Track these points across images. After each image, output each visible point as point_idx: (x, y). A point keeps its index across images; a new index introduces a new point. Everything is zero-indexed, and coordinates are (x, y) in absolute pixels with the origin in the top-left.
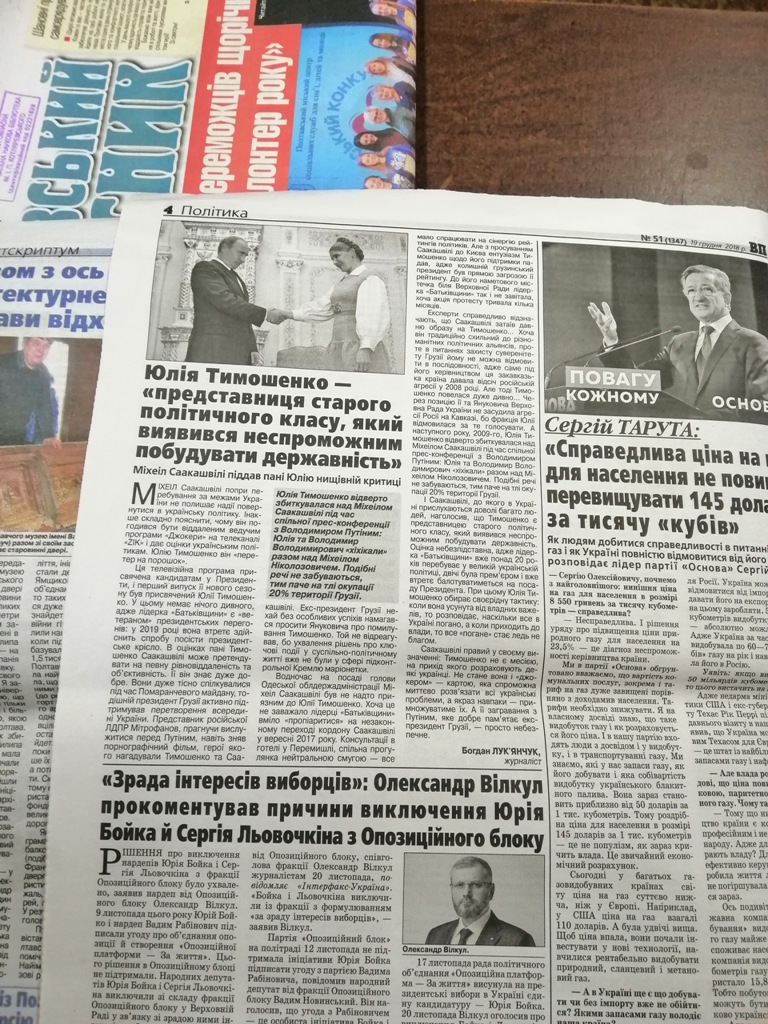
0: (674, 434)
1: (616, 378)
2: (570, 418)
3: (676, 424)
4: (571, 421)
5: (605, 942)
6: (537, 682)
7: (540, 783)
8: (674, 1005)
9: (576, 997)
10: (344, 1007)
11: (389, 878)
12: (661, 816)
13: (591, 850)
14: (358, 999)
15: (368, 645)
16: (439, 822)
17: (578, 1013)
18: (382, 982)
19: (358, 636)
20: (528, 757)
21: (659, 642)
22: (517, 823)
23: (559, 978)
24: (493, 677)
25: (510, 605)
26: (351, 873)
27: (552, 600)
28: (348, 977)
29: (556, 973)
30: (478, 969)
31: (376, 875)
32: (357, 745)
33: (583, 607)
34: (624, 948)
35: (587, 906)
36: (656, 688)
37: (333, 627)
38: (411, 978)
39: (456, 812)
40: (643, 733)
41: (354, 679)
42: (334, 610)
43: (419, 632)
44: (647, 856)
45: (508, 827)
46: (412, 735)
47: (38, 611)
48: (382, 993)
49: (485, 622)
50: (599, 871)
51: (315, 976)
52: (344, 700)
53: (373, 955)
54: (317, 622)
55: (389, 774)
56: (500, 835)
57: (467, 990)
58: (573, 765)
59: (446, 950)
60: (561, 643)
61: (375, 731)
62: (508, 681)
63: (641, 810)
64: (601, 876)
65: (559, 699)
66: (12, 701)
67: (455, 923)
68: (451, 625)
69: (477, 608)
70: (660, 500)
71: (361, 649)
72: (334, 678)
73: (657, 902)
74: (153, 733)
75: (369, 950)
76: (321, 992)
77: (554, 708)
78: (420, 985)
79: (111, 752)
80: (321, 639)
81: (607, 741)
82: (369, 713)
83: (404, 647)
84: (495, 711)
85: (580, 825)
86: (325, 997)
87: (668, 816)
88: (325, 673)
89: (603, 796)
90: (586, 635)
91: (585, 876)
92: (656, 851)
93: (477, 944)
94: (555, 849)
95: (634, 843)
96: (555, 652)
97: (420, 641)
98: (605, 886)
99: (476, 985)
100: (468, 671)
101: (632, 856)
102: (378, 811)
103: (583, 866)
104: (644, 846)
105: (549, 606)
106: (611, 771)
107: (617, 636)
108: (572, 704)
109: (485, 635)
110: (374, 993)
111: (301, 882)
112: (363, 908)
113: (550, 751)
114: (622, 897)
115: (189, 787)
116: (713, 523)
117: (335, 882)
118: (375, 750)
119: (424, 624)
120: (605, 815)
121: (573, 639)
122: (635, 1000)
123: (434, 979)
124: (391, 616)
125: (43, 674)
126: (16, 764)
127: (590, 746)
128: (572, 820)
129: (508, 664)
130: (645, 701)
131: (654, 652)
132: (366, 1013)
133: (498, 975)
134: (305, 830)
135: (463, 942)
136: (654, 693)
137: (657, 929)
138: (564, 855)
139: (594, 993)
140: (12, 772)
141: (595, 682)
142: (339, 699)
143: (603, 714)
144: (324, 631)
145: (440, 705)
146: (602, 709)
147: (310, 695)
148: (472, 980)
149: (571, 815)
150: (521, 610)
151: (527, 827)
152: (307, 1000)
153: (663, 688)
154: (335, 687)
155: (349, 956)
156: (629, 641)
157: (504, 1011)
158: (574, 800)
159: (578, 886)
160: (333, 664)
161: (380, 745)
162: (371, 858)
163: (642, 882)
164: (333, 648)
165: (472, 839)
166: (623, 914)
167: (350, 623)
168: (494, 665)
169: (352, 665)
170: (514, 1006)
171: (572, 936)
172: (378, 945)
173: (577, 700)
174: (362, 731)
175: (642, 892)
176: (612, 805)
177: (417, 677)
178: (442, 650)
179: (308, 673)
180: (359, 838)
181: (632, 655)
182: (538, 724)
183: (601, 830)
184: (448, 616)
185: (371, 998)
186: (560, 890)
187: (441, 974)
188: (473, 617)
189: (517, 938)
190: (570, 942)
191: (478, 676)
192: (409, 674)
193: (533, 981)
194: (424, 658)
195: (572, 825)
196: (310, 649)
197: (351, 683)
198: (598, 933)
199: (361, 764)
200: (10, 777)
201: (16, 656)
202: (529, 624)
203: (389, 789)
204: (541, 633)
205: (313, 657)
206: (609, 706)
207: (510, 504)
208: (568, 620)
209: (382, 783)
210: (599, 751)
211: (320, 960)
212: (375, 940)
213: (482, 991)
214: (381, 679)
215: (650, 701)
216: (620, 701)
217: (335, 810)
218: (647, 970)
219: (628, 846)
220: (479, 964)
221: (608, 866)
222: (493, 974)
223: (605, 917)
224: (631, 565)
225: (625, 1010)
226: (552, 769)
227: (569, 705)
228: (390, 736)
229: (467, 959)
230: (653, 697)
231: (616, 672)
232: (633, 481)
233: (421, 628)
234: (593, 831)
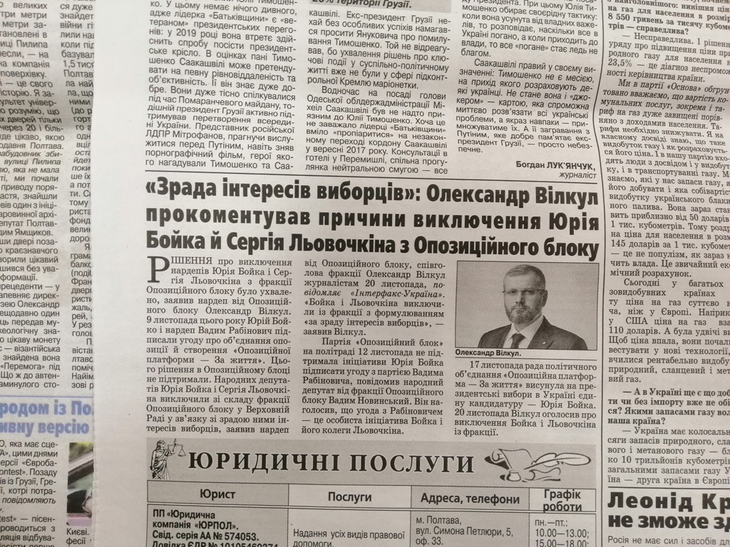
5: (656, 346)
6: (590, 102)
7: (595, 195)
8: (722, 403)
9: (626, 397)
10: (399, 407)
11: (441, 285)
12: (713, 228)
13: (646, 259)
14: (412, 398)
15: (419, 57)
16: (493, 231)
17: (628, 411)
18: (435, 383)
19: (407, 47)
20: (583, 171)
21: (715, 62)
22: (572, 233)
23: (610, 379)
24: (547, 96)
25: (567, 19)
26: (403, 280)
27: (610, 16)
28: (401, 378)
29: (607, 374)
30: (530, 371)
31: (429, 283)
32: (409, 158)
33: (642, 24)
34: (675, 351)
35: (640, 312)
36: (707, 113)
37: (382, 36)
38: (465, 379)
39: (510, 222)
40: (694, 153)
41: (403, 96)
42: (383, 18)
43: (473, 44)
44: (700, 265)
45: (562, 236)
46: (464, 149)
47: (67, 12)
48: (435, 393)
49: (542, 34)
50: (653, 279)
51: (370, 377)
52: (393, 116)
53: (426, 358)
54: (365, 30)
55: (442, 185)
56: (554, 244)
57: (519, 390)
58: (628, 179)
59: (498, 353)
60: (619, 59)
61: (426, 145)
62: (561, 101)
63: (695, 222)
64: (654, 284)
65: (611, 121)
66: (47, 116)
67: (508, 328)
68: (507, 37)
69: (534, 21)
71: (412, 61)
72: (382, 94)
73: (709, 308)
74: (196, 140)
75: (423, 353)
76: (375, 392)
77: (607, 129)
78: (472, 385)
79: (153, 158)
80: (368, 49)
81: (660, 159)
82: (419, 129)
83: (456, 60)
84: (547, 131)
85: (635, 235)
86: (379, 397)
87: (720, 229)
88: (373, 88)
89: (658, 208)
90: (644, 51)
91: (639, 283)
92: (710, 260)
93: (529, 348)
94: (610, 258)
95: (688, 252)
96: (612, 68)
97: (473, 54)
98: (658, 293)
99: (528, 385)
100: (522, 89)
101: (686, 265)
102: (431, 221)
103: (637, 273)
104: (698, 255)
105: (607, 21)
106: (665, 186)
107: (675, 54)
108: (624, 126)
109: (542, 48)
110: (428, 393)
111: (354, 289)
112: (416, 314)
113: (605, 166)
114: (675, 303)
115: (238, 195)
117: (388, 289)
118: (428, 162)
119: (478, 35)
120: (660, 226)
121: (632, 55)
122: (685, 398)
123: (486, 380)
124: (443, 26)
125: (77, 83)
126: (56, 179)
127: (644, 162)
128: (627, 230)
129: (564, 82)
130: (695, 126)
131: (711, 71)
132: (420, 412)
133: (550, 377)
134: (357, 239)
135: (515, 346)
136: (704, 117)
137: (707, 332)
138: (618, 263)
139: (645, 393)
140: (52, 188)
141: (648, 104)
142: (387, 116)
143: (655, 135)
144: (372, 40)
145: (491, 124)
146: (653, 131)
147: (358, 111)
148: (524, 381)
149: (626, 225)
150: (578, 24)
151: (581, 236)
152: (362, 400)
153: (713, 112)
154: (383, 104)
155: (402, 358)
156: (686, 59)
157: (555, 410)
158: (629, 211)
159: (631, 293)
160: (381, 79)
161: (432, 158)
162: (424, 266)
163: (694, 289)
164: (381, 59)
165: (526, 248)
166: (675, 319)
167: (399, 33)
168: (549, 82)
169: (402, 80)
170: (565, 405)
171: (625, 340)
172: (431, 348)
173: (629, 122)
174: (413, 145)
175: (694, 298)
176: (666, 217)
177: (468, 95)
178: (496, 64)
179: (355, 87)
180: (411, 246)
181: (688, 73)
182: (592, 142)
183: (656, 240)
184: (504, 28)
185: (425, 397)
186: (614, 297)
187: (494, 375)
188: (529, 29)
189: (569, 342)
190: (623, 345)
191: (531, 95)
192: (460, 91)
193: (584, 382)
194: (477, 73)
195: (627, 235)
196: (358, 59)
197: (400, 100)
198: (650, 337)
199: (413, 175)
200: (49, 192)
201: (46, 60)
202: (587, 39)
203: (442, 200)
204: (599, 48)
205: (360, 70)
206: (660, 128)
208: (627, 35)
209: (434, 193)
210: (652, 167)
211: (374, 362)
212: (428, 343)
213: (534, 391)
214: (431, 96)
215: (699, 126)
216: (671, 124)
217: (388, 220)
218: (697, 371)
219: (683, 255)
220: (532, 367)
221: (662, 274)
222: (544, 376)
223: (657, 322)
225: (675, 408)
226: (607, 183)
227: (621, 127)
228: (442, 150)
229: (519, 362)
230: (702, 122)
231: (670, 92)
233: (475, 39)
234: (648, 240)
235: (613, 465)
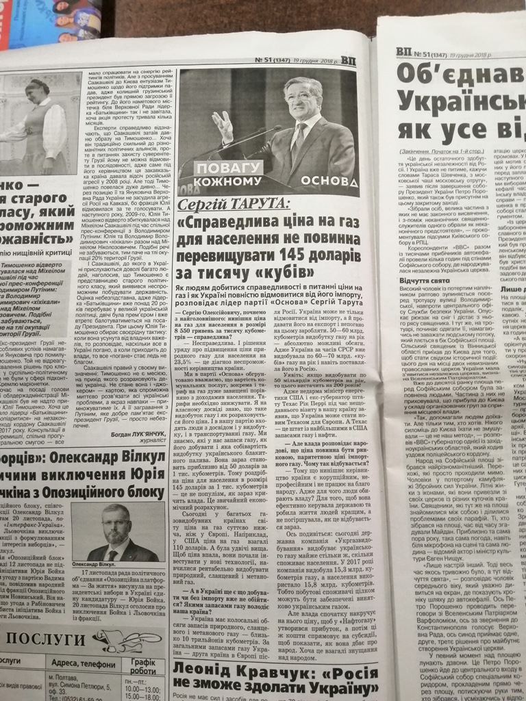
0: (271, 206)
1: (230, 168)
2: (196, 199)
3: (273, 199)
4: (196, 201)
5: (205, 558)
6: (169, 387)
7: (163, 454)
8: (251, 600)
9: (185, 594)
10: (37, 601)
11: (61, 519)
12: (247, 473)
13: (197, 497)
14: (45, 596)
15: (47, 367)
16: (94, 482)
17: (187, 604)
18: (59, 585)
19: (39, 361)
20: (157, 437)
21: (251, 356)
22: (146, 481)
23: (174, 582)
24: (137, 385)
25: (146, 335)
26: (37, 516)
27: (176, 330)
28: (37, 582)
30: (122, 577)
31: (53, 517)
32: (39, 434)
33: (198, 334)
34: (218, 562)
35: (194, 534)
36: (253, 388)
37: (22, 355)
38: (78, 582)
39: (105, 475)
40: (241, 418)
41: (40, 390)
42: (22, 344)
43: (82, 357)
44: (235, 500)
45: (140, 484)
46: (77, 426)
48: (59, 592)
49: (128, 347)
50: (202, 511)
51: (17, 581)
52: (34, 404)
53: (53, 568)
54: (10, 352)
55: (60, 452)
56: (134, 489)
57: (115, 590)
58: (188, 441)
59: (101, 564)
60: (182, 360)
61: (52, 424)
62: (148, 387)
63: (233, 470)
64: (203, 514)
65: (185, 398)
67: (107, 547)
68: (104, 350)
69: (123, 338)
70: (258, 256)
71: (42, 370)
72: (26, 390)
73: (241, 531)
75: (51, 565)
76: (21, 591)
77: (181, 404)
78: (84, 587)
80: (13, 364)
81: (214, 425)
82: (50, 413)
83: (71, 367)
84: (139, 408)
85: (189, 481)
86: (24, 594)
87: (252, 473)
88: (20, 387)
89: (207, 461)
90: (199, 353)
91: (192, 514)
92: (242, 497)
93: (121, 560)
94: (172, 497)
95: (226, 492)
96: (178, 366)
97: (82, 363)
98: (206, 521)
99: (120, 587)
100: (119, 382)
101: (224, 501)
102: (53, 476)
103: (191, 508)
104: (233, 494)
105: (174, 334)
106: (215, 445)
107: (222, 353)
108: (194, 401)
109: (128, 356)
110: (55, 592)
111: (6, 522)
112: (46, 538)
113: (173, 432)
114: (218, 528)
116: (295, 270)
117: (28, 522)
118: (51, 436)
119: (84, 351)
120: (208, 474)
121: (190, 356)
122: (225, 596)
123: (93, 583)
124: (61, 346)
127: (201, 428)
128: (184, 478)
129: (146, 376)
130: (246, 397)
131: (248, 363)
132: (50, 605)
133: (135, 580)
134: (6, 489)
135: (112, 559)
136: (252, 391)
137: (240, 549)
138: (178, 501)
139: (197, 592)
141: (210, 386)
142: (30, 404)
143: (214, 407)
144: (15, 358)
145: (101, 405)
146: (214, 404)
147: (11, 402)
148: (118, 584)
149: (183, 474)
150: (153, 338)
151: (153, 483)
152: (13, 596)
153: (258, 387)
154: (28, 396)
155: (37, 568)
156: (229, 356)
157: (139, 604)
158: (186, 464)
159: (188, 521)
160: (24, 381)
161: (54, 433)
162: (49, 506)
163: (231, 518)
164: (22, 370)
165: (116, 493)
166: (218, 540)
167: (32, 352)
168: (136, 377)
169: (38, 381)
170: (145, 600)
171: (183, 555)
172: (56, 562)
173: (198, 398)
174: (43, 425)
175: (231, 524)
176: (213, 467)
177: (84, 388)
178: (98, 368)
179: (8, 387)
180: (41, 493)
181: (232, 365)
182: (167, 416)
183: (204, 484)
184: (102, 344)
185: (53, 595)
186: (176, 524)
187: (98, 580)
188: (119, 344)
189: (145, 557)
190: (182, 558)
191: (126, 385)
192: (78, 385)
193: (157, 584)
194: (86, 374)
195: (183, 481)
196: (7, 371)
197: (39, 393)
198: (201, 552)
199: (41, 446)
202: (159, 348)
203: (60, 462)
204: (167, 353)
205: (10, 377)
206: (220, 401)
207: (150, 264)
208: (187, 343)
209: (55, 457)
210: (207, 431)
211: (19, 571)
212: (54, 558)
213: (124, 590)
214: (59, 389)
215: (249, 397)
216: (228, 397)
217: (25, 476)
218: (233, 577)
219: (222, 494)
220: (122, 573)
221: (208, 508)
222: (131, 580)
223: (206, 542)
224: (235, 303)
225: (218, 602)
226: (173, 445)
227: (190, 401)
228: (62, 427)
229: (114, 570)
230: (252, 394)
231: (223, 378)
232: (239, 243)
233: (83, 354)
234: (198, 485)
235: (176, 643)
